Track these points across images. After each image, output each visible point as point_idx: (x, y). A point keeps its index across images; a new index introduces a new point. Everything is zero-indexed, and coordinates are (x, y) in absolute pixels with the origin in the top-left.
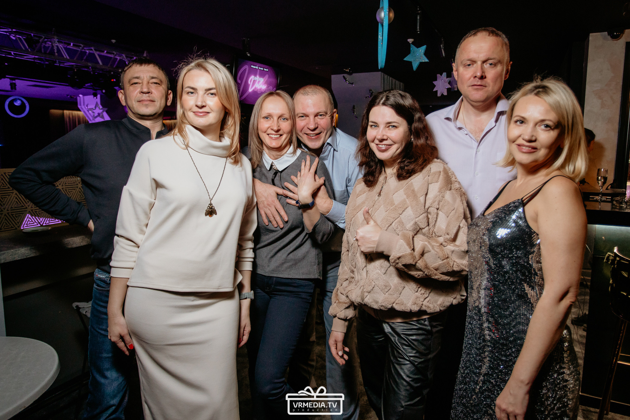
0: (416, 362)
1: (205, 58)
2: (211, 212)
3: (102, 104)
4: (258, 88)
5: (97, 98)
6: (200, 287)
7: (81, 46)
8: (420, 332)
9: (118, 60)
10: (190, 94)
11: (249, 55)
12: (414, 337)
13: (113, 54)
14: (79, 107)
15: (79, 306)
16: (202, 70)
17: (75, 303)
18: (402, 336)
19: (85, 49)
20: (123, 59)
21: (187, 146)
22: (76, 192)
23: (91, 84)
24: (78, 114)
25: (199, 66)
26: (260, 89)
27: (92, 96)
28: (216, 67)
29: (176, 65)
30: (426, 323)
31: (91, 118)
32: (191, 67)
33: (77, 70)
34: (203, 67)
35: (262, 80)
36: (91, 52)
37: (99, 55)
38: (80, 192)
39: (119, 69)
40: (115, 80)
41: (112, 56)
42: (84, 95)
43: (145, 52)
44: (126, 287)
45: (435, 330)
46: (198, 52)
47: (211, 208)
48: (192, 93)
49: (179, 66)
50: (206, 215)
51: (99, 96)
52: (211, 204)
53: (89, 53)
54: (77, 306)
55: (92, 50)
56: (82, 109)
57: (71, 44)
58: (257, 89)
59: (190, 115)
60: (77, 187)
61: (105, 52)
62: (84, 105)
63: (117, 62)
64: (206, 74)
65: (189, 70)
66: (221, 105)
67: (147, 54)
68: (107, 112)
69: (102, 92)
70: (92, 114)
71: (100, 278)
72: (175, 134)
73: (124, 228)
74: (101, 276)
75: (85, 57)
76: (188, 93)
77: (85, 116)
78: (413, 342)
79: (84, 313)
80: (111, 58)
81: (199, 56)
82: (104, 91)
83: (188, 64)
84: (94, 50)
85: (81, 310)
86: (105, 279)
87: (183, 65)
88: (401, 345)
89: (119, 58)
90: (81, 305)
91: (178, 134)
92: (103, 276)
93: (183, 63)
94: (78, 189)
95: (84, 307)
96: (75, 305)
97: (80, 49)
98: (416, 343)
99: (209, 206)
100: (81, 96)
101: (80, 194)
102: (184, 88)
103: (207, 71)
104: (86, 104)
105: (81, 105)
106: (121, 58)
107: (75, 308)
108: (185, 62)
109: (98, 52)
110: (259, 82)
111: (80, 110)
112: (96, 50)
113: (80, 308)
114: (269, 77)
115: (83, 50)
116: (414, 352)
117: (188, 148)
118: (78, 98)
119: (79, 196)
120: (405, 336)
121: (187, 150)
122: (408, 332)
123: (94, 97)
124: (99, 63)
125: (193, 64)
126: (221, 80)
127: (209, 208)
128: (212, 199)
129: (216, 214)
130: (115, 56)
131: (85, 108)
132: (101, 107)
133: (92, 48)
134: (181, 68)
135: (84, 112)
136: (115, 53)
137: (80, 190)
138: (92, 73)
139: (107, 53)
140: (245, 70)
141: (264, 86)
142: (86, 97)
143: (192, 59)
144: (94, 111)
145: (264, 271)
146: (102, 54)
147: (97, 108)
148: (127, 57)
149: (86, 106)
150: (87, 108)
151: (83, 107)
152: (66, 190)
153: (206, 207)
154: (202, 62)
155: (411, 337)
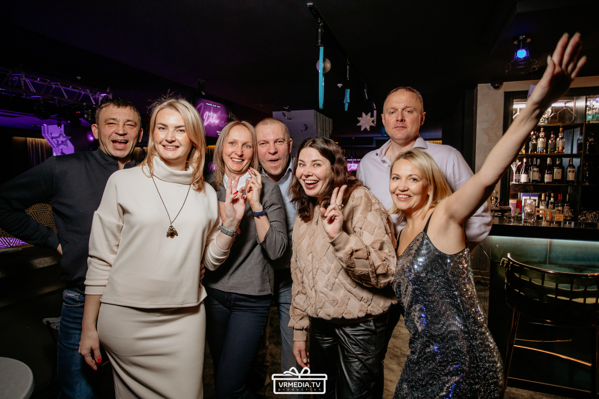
0: (363, 359)
1: (177, 99)
2: (172, 234)
3: (65, 133)
4: (212, 122)
5: (61, 128)
6: (165, 303)
7: (48, 81)
8: (366, 332)
9: (83, 94)
10: (161, 129)
11: (204, 94)
12: (361, 338)
13: (79, 89)
14: (43, 135)
15: (50, 322)
16: (174, 109)
17: (46, 319)
18: (351, 336)
19: (51, 84)
20: (88, 94)
21: (152, 175)
22: (47, 215)
23: (57, 115)
24: (40, 141)
25: (171, 105)
26: (214, 123)
27: (56, 126)
28: (186, 107)
29: (150, 103)
30: (371, 324)
31: (55, 146)
32: (163, 106)
33: (43, 102)
34: (174, 107)
35: (215, 115)
36: (57, 86)
37: (64, 90)
38: (50, 215)
39: (84, 103)
40: (79, 112)
41: (77, 91)
42: (48, 124)
43: (108, 88)
44: (100, 303)
45: (379, 330)
46: (170, 93)
47: (172, 230)
48: (164, 129)
49: (153, 105)
50: (168, 236)
51: (63, 126)
52: (171, 226)
53: (55, 87)
54: (48, 322)
55: (58, 85)
56: (46, 137)
57: (37, 79)
58: (211, 124)
59: (160, 148)
60: (48, 210)
61: (71, 87)
62: (48, 133)
63: (81, 96)
64: (176, 113)
65: (162, 109)
66: (188, 140)
67: (110, 89)
68: (70, 140)
69: (67, 122)
70: (56, 142)
71: (69, 297)
72: (144, 164)
73: (95, 248)
74: (70, 295)
75: (52, 91)
76: (160, 128)
77: (49, 144)
78: (360, 341)
79: (55, 327)
80: (77, 92)
81: (171, 97)
82: (69, 122)
83: (161, 103)
84: (60, 85)
85: (51, 325)
86: (74, 297)
87: (156, 104)
88: (351, 345)
89: (83, 93)
90: (51, 320)
91: (146, 164)
92: (72, 294)
93: (156, 102)
94: (48, 212)
95: (54, 323)
96: (45, 320)
97: (46, 83)
98: (362, 342)
99: (169, 229)
100: (45, 125)
101: (50, 216)
102: (156, 124)
103: (178, 110)
104: (50, 132)
105: (44, 133)
106: (86, 93)
107: (45, 324)
108: (159, 101)
109: (64, 87)
110: (213, 117)
111: (44, 138)
112: (62, 85)
113: (51, 323)
114: (221, 113)
115: (50, 85)
116: (361, 350)
117: (153, 176)
118: (42, 127)
119: (49, 218)
120: (353, 336)
121: (152, 178)
122: (355, 332)
123: (58, 126)
124: (65, 97)
125: (165, 103)
126: (190, 119)
127: (170, 230)
128: (173, 222)
129: (177, 235)
130: (80, 91)
131: (49, 136)
132: (65, 135)
133: (59, 84)
134: (155, 107)
135: (48, 139)
136: (80, 88)
137: (50, 213)
138: (58, 105)
139: (72, 88)
140: (201, 107)
141: (217, 120)
142: (49, 126)
143: (165, 99)
144: (58, 139)
145: (223, 288)
146: (68, 89)
147: (61, 136)
148: (91, 92)
149: (49, 134)
150: (50, 136)
151: (47, 135)
152: (37, 213)
153: (167, 230)
154: (173, 102)
155: (359, 338)
